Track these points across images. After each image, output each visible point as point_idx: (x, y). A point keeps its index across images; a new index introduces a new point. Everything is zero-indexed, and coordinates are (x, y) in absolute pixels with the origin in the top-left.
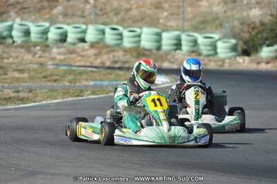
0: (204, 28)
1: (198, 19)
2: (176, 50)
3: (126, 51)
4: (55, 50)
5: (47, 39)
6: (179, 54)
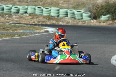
0: (78, 8)
1: (75, 4)
3: (44, 17)
4: (14, 17)
5: (11, 12)
6: (66, 18)
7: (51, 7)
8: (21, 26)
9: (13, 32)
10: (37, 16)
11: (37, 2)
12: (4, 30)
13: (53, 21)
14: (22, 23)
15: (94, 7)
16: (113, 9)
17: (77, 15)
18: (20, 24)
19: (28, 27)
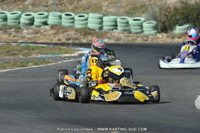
0: (134, 13)
1: (130, 6)
3: (77, 30)
4: (25, 31)
5: (19, 23)
6: (115, 32)
7: (88, 14)
8: (38, 48)
9: (25, 57)
10: (65, 30)
11: (63, 5)
12: (8, 55)
13: (92, 37)
14: (38, 42)
15: (163, 11)
16: (195, 14)
17: (134, 26)
18: (36, 43)
19: (50, 49)
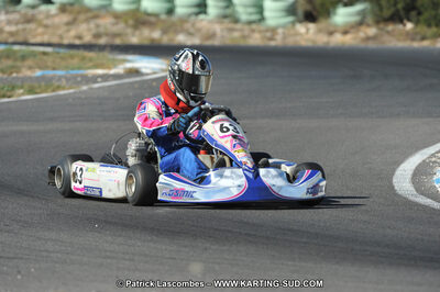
2: (197, 14)
3: (118, 16)
4: (3, 18)
6: (202, 20)
8: (34, 54)
9: (5, 76)
13: (152, 31)
14: (32, 41)
17: (245, 6)
